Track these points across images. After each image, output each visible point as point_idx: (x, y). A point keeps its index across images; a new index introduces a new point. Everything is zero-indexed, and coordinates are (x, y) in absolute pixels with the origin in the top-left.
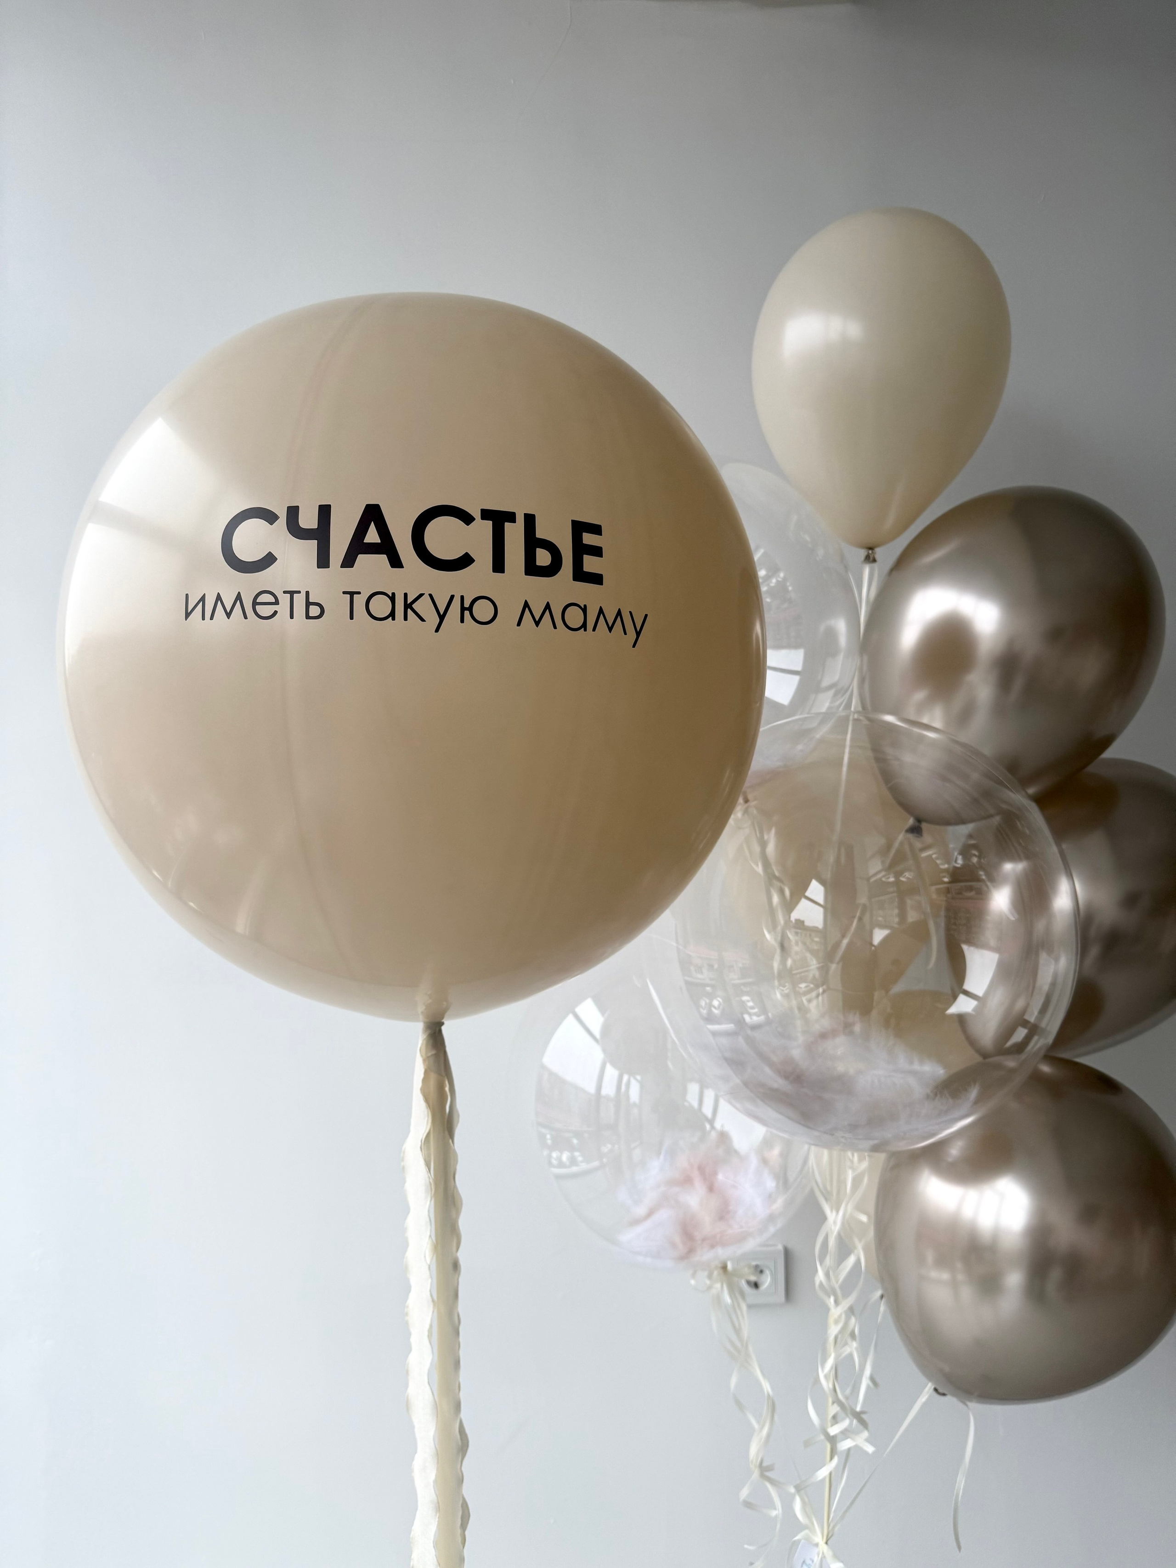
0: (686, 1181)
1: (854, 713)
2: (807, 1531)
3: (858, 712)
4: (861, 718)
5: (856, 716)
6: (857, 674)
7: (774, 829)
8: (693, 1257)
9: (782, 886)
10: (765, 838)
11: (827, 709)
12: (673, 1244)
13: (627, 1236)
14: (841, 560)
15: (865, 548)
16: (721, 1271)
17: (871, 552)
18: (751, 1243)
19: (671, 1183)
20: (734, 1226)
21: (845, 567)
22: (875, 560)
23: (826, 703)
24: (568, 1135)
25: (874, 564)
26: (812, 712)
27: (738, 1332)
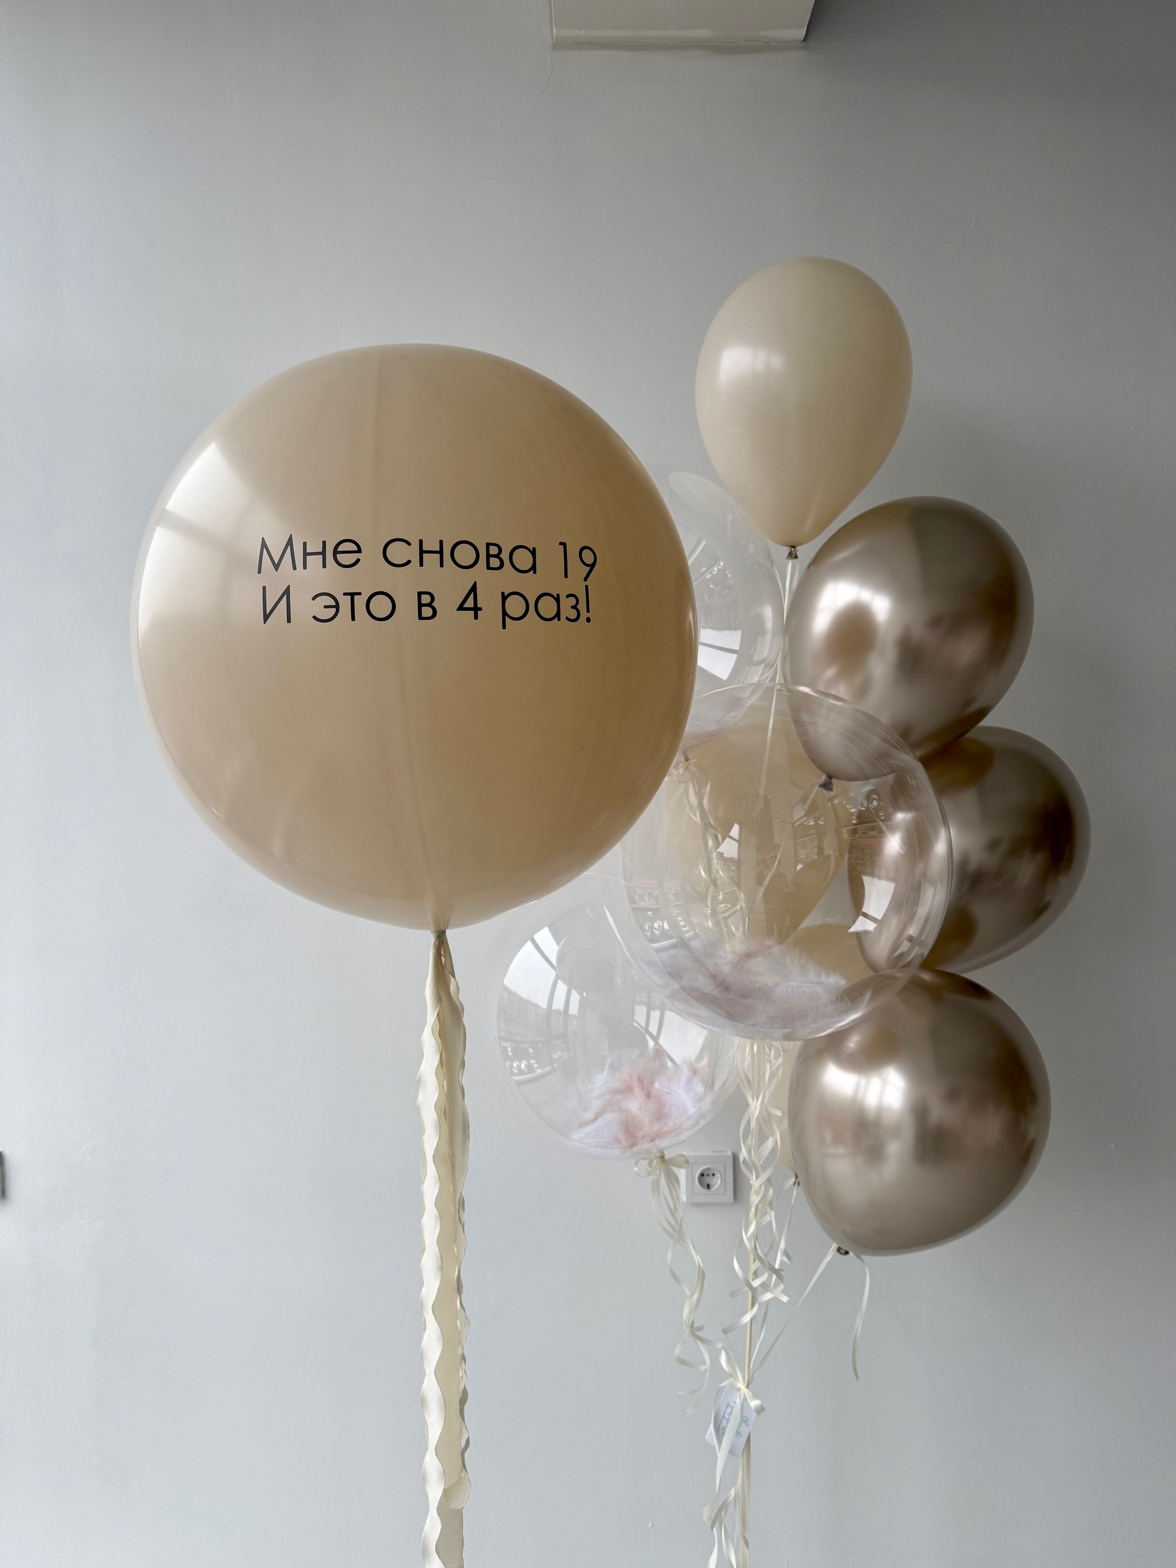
0: (627, 1090)
1: (778, 684)
2: (732, 1379)
3: (781, 684)
4: (783, 689)
5: (778, 687)
6: (780, 653)
7: (709, 784)
8: (635, 1149)
9: (716, 832)
10: (703, 792)
11: (758, 681)
12: (617, 1140)
13: (578, 1135)
14: (769, 555)
15: (787, 546)
16: (660, 1160)
17: (793, 549)
18: (685, 1135)
19: (615, 1092)
20: (670, 1125)
21: (771, 561)
22: (796, 557)
23: (755, 676)
24: (526, 1045)
25: (795, 560)
26: (746, 683)
27: (673, 1213)
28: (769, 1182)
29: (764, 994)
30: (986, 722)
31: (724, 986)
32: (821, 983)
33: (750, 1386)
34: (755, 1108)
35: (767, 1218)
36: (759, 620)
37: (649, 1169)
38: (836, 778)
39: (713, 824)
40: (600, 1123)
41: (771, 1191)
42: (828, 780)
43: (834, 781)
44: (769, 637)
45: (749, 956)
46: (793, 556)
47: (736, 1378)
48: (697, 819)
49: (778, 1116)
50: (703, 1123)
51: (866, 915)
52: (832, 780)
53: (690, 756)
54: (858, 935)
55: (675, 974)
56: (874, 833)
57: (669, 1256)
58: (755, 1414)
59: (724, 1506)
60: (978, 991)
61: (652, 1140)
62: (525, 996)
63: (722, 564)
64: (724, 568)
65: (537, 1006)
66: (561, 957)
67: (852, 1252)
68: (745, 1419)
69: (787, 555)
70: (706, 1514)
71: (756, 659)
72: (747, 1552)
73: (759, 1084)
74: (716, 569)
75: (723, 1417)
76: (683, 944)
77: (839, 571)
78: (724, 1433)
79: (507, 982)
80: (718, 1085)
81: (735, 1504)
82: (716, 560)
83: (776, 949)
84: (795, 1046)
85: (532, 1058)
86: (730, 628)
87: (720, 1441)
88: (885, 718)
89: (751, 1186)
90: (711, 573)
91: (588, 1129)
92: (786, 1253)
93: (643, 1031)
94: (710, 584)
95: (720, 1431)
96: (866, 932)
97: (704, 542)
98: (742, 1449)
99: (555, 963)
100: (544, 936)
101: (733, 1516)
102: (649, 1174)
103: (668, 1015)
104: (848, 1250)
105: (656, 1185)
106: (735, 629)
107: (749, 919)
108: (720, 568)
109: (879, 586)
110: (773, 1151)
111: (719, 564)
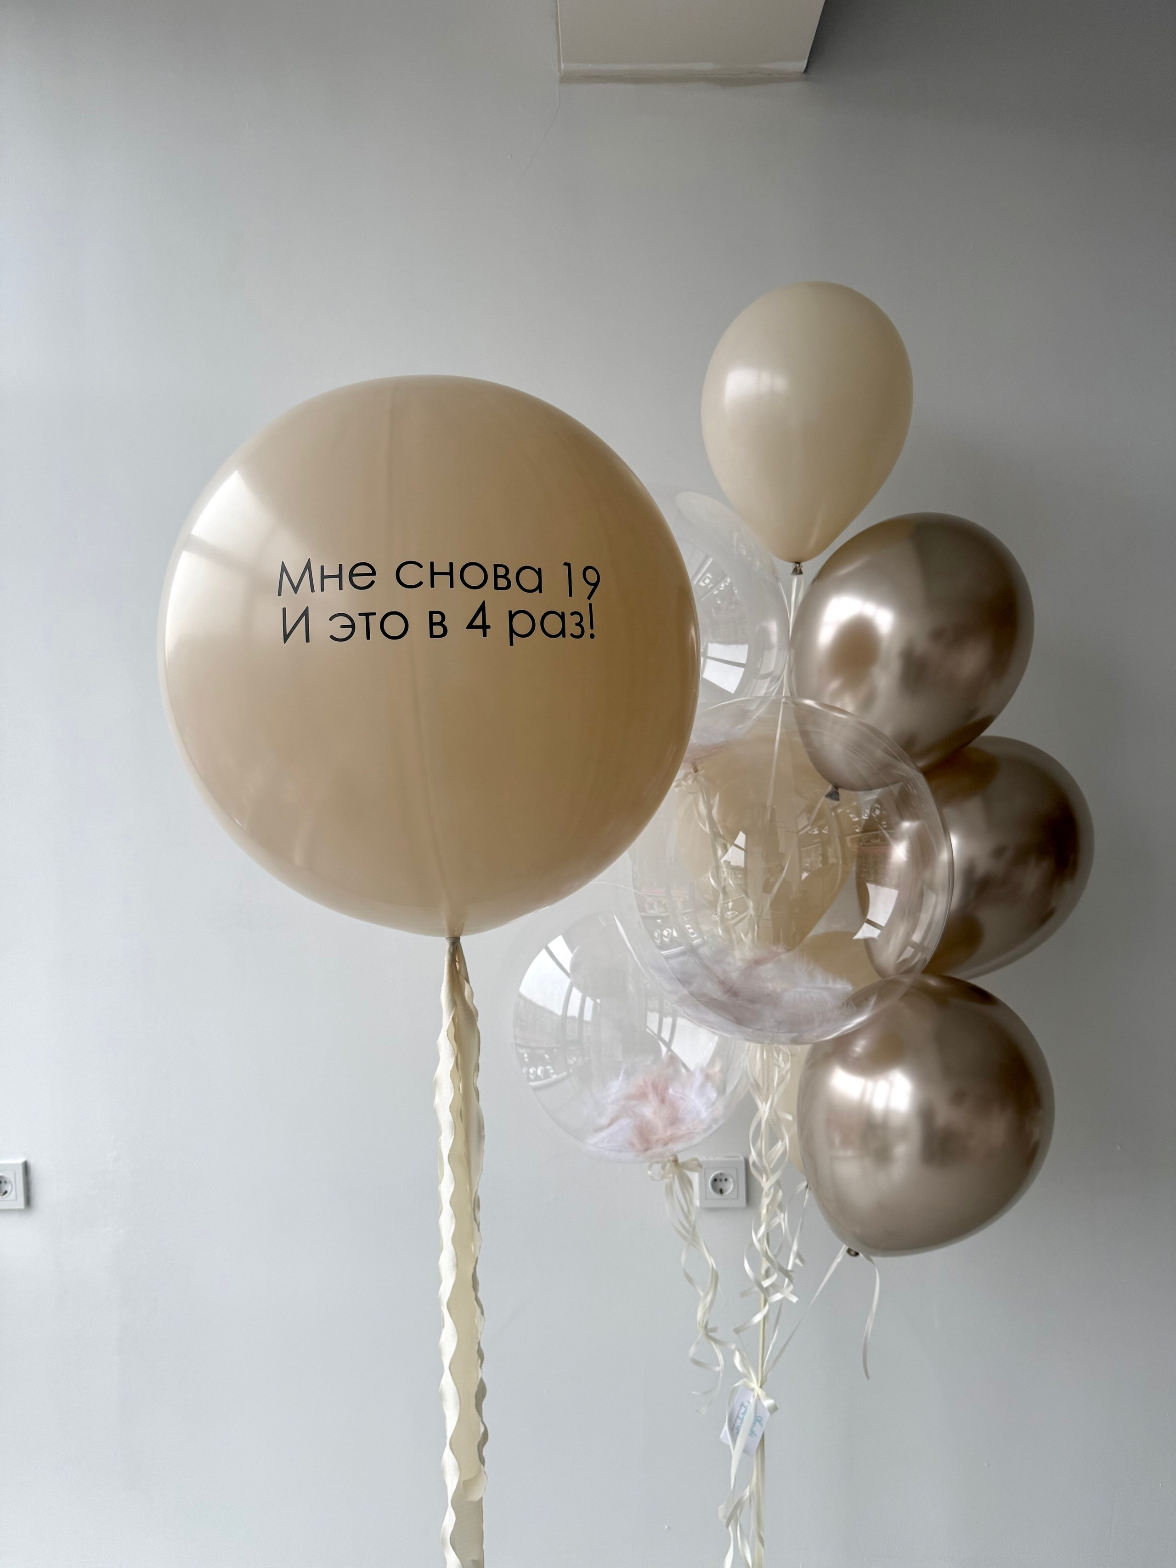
0: (642, 1096)
1: (784, 697)
2: (745, 1379)
3: (786, 697)
4: (789, 702)
5: (785, 700)
6: (786, 666)
7: (718, 794)
8: (649, 1153)
9: (725, 842)
10: (712, 802)
11: (765, 694)
12: (632, 1144)
13: (594, 1141)
14: (774, 572)
15: (792, 562)
16: (673, 1164)
17: (798, 565)
18: (698, 1139)
19: (629, 1097)
20: (683, 1129)
21: (777, 578)
22: (801, 573)
23: (763, 688)
24: (541, 1052)
25: (800, 576)
26: (753, 695)
27: (687, 1216)
28: (778, 1184)
29: (773, 1000)
30: (989, 732)
31: (733, 992)
32: (828, 989)
33: (763, 1387)
34: (764, 1112)
35: (777, 1221)
36: (764, 633)
37: (662, 1172)
38: (841, 787)
39: (722, 833)
40: (615, 1127)
41: (780, 1194)
42: (835, 790)
43: (840, 791)
44: (775, 651)
45: (758, 962)
46: (797, 571)
47: (750, 1379)
48: (707, 829)
49: (788, 1120)
50: (715, 1127)
51: (870, 922)
52: (838, 790)
53: (699, 767)
54: (867, 942)
55: (684, 980)
56: (878, 841)
57: (683, 1259)
58: (768, 1414)
59: (739, 1505)
60: (984, 997)
61: (666, 1144)
62: (540, 1003)
63: (729, 580)
64: (731, 584)
65: (552, 1013)
66: (575, 965)
67: (861, 1253)
68: (759, 1419)
69: (791, 570)
70: (722, 1512)
71: (763, 671)
72: (763, 1550)
73: (768, 1089)
74: (723, 585)
75: (738, 1416)
76: (693, 951)
77: (841, 586)
78: (738, 1433)
79: (523, 990)
80: (729, 1089)
81: (750, 1502)
82: (723, 577)
83: (784, 956)
84: (803, 1050)
85: (549, 1064)
86: (737, 642)
87: (734, 1440)
88: (888, 730)
89: (762, 1189)
90: (718, 589)
91: (603, 1134)
92: (799, 1255)
93: (655, 1037)
94: (717, 600)
95: (734, 1431)
96: (873, 939)
97: (711, 560)
98: (756, 1448)
99: (568, 969)
100: (559, 945)
101: (748, 1516)
102: (662, 1178)
103: (680, 1021)
104: (857, 1251)
105: (669, 1189)
106: (742, 643)
107: (758, 927)
108: (727, 584)
109: (882, 600)
110: (784, 1153)
111: (726, 581)
